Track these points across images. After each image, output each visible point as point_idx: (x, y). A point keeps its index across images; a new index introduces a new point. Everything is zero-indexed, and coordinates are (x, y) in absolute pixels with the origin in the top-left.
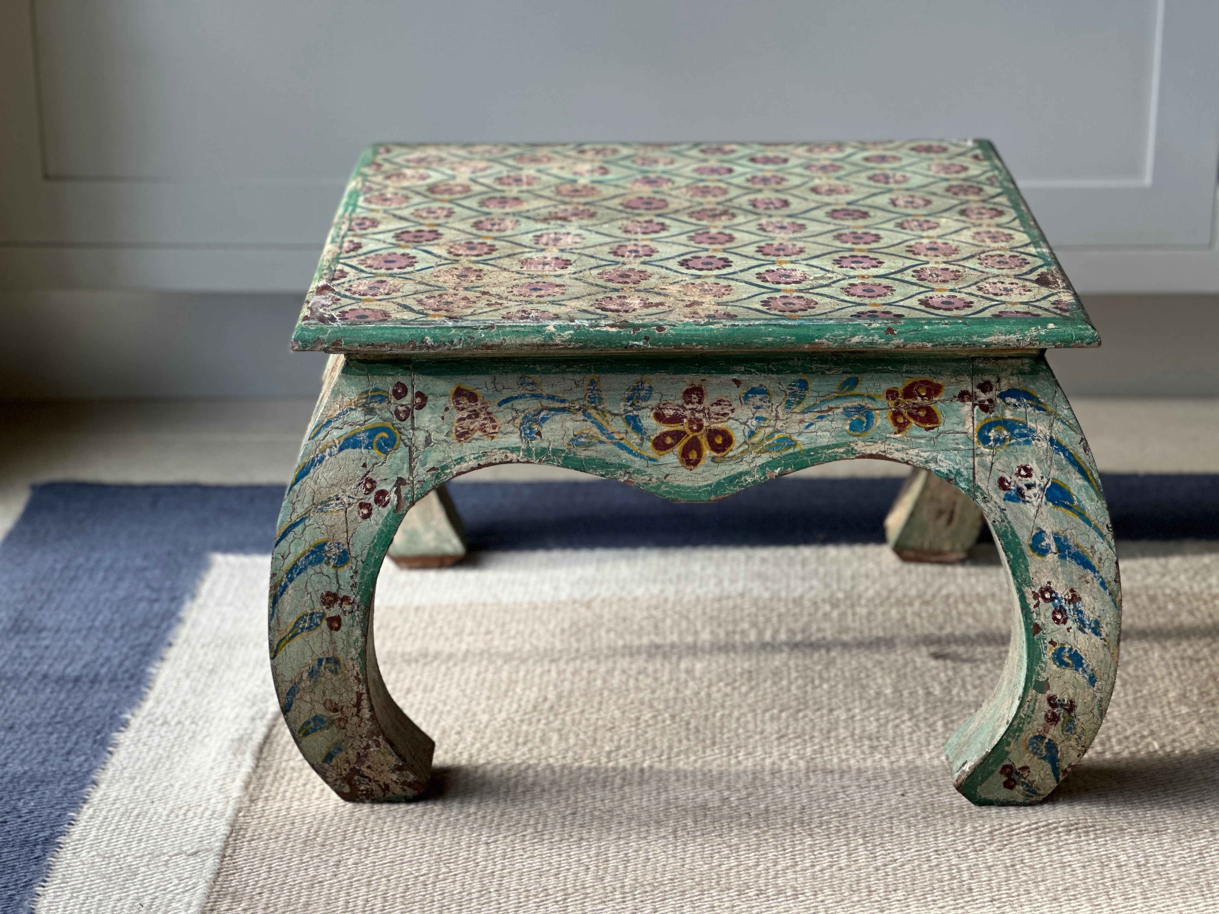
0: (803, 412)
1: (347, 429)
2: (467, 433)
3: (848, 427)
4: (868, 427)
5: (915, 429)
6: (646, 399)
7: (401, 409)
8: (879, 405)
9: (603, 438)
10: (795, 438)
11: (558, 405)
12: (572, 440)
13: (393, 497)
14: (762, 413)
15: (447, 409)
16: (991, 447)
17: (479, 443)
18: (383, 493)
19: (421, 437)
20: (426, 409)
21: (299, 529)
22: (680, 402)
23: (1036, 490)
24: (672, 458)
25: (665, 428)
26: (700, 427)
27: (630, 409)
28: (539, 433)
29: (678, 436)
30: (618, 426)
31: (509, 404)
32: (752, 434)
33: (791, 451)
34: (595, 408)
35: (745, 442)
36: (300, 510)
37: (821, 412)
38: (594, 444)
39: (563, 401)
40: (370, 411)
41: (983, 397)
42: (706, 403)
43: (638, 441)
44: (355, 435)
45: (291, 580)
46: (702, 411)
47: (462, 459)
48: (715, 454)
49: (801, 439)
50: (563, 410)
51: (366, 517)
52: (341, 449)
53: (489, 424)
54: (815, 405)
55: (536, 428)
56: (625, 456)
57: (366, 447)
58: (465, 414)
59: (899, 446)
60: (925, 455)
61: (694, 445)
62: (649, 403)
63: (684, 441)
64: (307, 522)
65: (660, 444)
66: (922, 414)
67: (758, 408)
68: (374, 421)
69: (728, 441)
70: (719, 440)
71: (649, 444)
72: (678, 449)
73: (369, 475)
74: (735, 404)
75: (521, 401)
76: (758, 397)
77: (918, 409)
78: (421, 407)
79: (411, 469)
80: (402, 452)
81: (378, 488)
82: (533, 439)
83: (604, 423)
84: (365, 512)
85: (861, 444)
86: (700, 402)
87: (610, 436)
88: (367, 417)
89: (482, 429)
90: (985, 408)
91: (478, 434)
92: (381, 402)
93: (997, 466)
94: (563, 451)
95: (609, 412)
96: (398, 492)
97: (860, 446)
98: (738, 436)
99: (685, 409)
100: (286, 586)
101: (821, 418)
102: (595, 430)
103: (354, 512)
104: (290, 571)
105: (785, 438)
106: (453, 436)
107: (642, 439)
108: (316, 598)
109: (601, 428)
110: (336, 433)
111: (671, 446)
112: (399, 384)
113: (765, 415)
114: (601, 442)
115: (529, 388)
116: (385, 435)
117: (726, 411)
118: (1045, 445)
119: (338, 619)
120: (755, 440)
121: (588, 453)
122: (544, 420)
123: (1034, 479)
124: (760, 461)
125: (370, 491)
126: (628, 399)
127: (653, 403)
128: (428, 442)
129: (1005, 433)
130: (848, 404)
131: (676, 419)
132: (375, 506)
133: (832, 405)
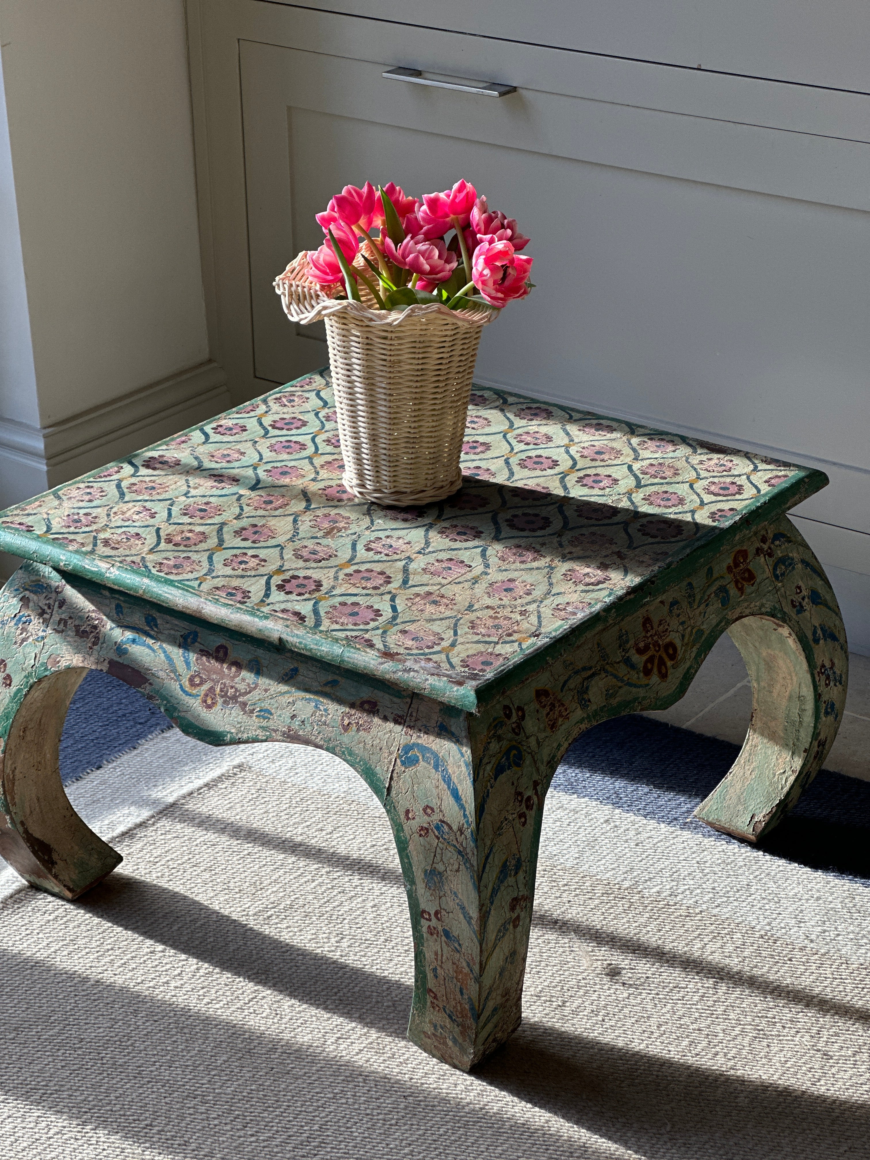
0: (699, 607)
1: (493, 760)
2: (554, 723)
3: (720, 605)
4: (729, 599)
5: (749, 589)
6: (627, 641)
7: (514, 726)
8: (728, 581)
9: (620, 684)
10: (702, 627)
11: (590, 673)
12: (606, 695)
13: (535, 799)
14: (682, 619)
15: (538, 711)
16: (781, 581)
17: (564, 727)
18: (529, 798)
19: (533, 741)
20: (527, 718)
21: (490, 860)
22: (643, 634)
23: (806, 600)
24: (655, 678)
25: (645, 658)
26: (659, 646)
27: (623, 654)
28: (589, 701)
29: (651, 660)
30: (623, 670)
31: (566, 687)
32: (683, 636)
33: (703, 638)
34: (607, 663)
35: (682, 645)
36: (488, 843)
37: (706, 601)
38: (617, 692)
39: (590, 668)
40: (499, 739)
41: (765, 547)
42: (655, 626)
43: (636, 676)
44: (499, 763)
45: (492, 903)
46: (656, 634)
47: (559, 745)
48: (672, 662)
49: (704, 627)
50: (593, 675)
51: (524, 824)
52: (496, 779)
53: (563, 709)
54: (701, 598)
55: (586, 696)
56: (634, 690)
57: (509, 769)
58: (548, 709)
59: (746, 604)
60: (757, 604)
61: (662, 663)
62: (630, 643)
63: (656, 661)
64: (494, 850)
65: (647, 672)
66: (746, 575)
67: (678, 616)
68: (505, 744)
69: (675, 649)
70: (671, 651)
71: (642, 675)
72: (655, 670)
73: (519, 790)
74: (668, 618)
75: (571, 681)
76: (675, 607)
77: (744, 573)
78: (523, 718)
79: (538, 770)
80: (528, 761)
81: (525, 797)
82: (588, 706)
83: (616, 672)
84: (523, 820)
85: (730, 613)
86: (652, 629)
87: (622, 681)
88: (501, 743)
89: (561, 716)
90: (770, 555)
91: (560, 720)
92: (502, 726)
93: (788, 593)
94: (605, 706)
95: (615, 662)
96: (536, 793)
97: (730, 616)
98: (678, 643)
99: (648, 638)
100: (490, 909)
101: (707, 605)
102: (614, 680)
103: (517, 824)
104: (491, 896)
105: (698, 630)
106: (548, 729)
107: (637, 673)
108: (507, 908)
109: (616, 677)
110: (488, 768)
111: (652, 669)
112: (506, 707)
113: (684, 619)
114: (620, 687)
115: (570, 668)
116: (514, 752)
117: (666, 627)
118: (800, 566)
119: (518, 918)
120: (686, 640)
121: (617, 700)
122: (587, 688)
123: (804, 593)
124: (693, 655)
125: (521, 801)
126: (620, 646)
127: (632, 642)
128: (538, 742)
129: (783, 567)
130: (714, 588)
131: (647, 648)
132: (527, 812)
133: (708, 593)
